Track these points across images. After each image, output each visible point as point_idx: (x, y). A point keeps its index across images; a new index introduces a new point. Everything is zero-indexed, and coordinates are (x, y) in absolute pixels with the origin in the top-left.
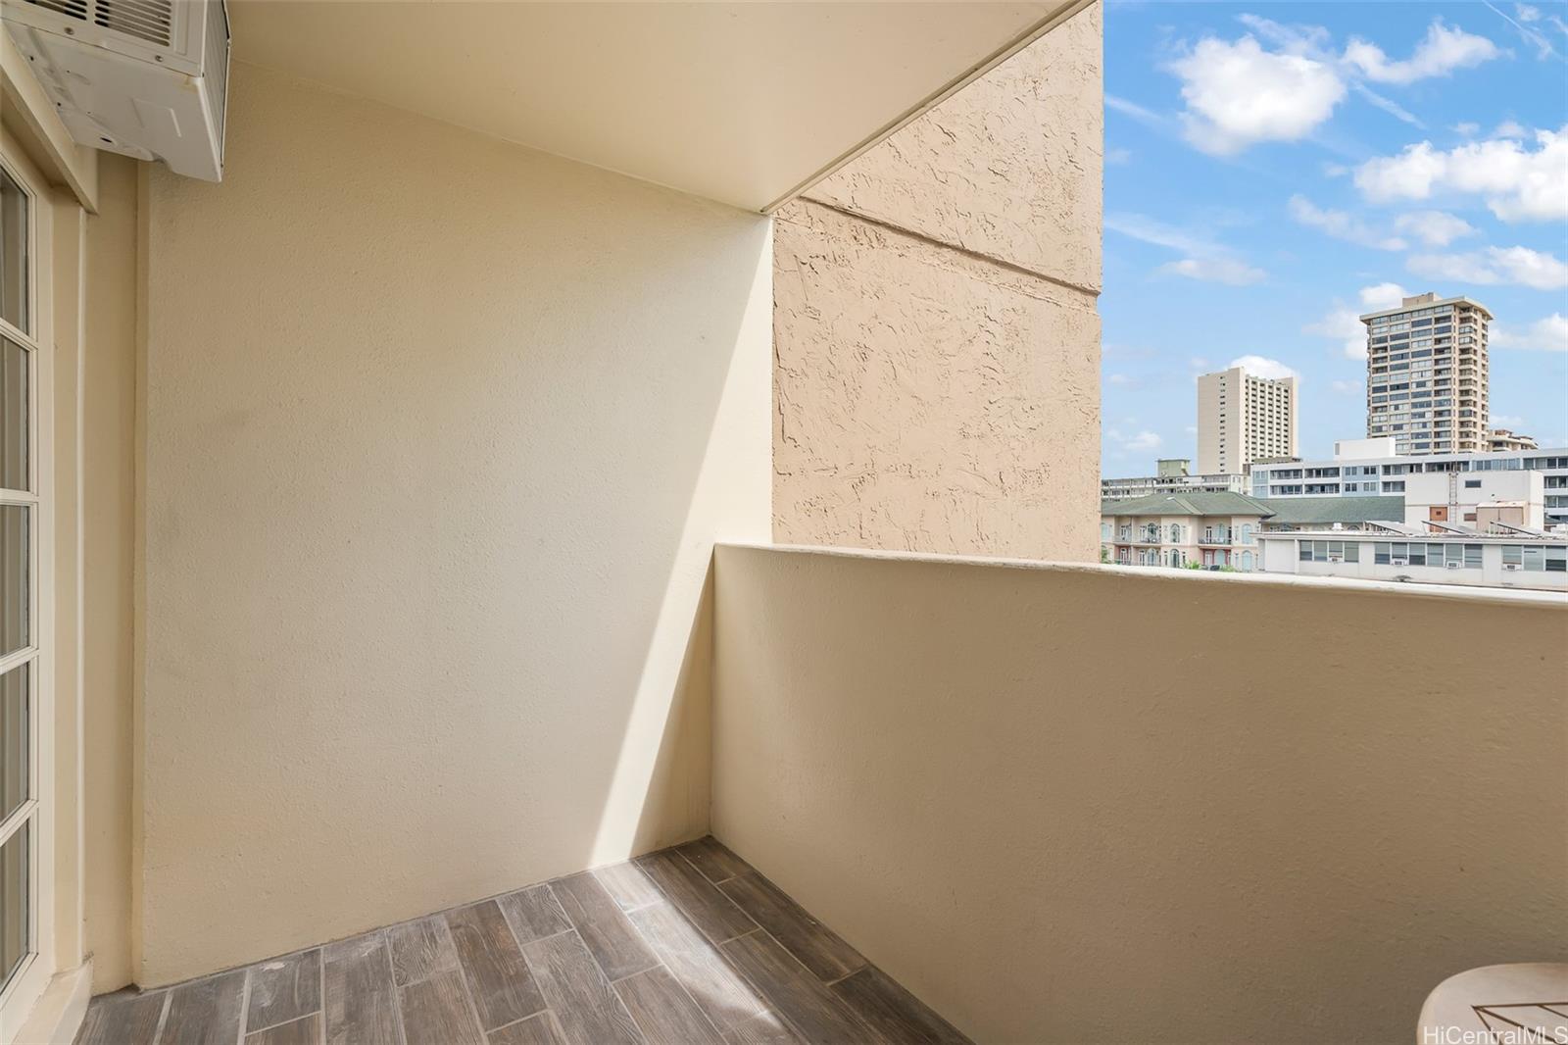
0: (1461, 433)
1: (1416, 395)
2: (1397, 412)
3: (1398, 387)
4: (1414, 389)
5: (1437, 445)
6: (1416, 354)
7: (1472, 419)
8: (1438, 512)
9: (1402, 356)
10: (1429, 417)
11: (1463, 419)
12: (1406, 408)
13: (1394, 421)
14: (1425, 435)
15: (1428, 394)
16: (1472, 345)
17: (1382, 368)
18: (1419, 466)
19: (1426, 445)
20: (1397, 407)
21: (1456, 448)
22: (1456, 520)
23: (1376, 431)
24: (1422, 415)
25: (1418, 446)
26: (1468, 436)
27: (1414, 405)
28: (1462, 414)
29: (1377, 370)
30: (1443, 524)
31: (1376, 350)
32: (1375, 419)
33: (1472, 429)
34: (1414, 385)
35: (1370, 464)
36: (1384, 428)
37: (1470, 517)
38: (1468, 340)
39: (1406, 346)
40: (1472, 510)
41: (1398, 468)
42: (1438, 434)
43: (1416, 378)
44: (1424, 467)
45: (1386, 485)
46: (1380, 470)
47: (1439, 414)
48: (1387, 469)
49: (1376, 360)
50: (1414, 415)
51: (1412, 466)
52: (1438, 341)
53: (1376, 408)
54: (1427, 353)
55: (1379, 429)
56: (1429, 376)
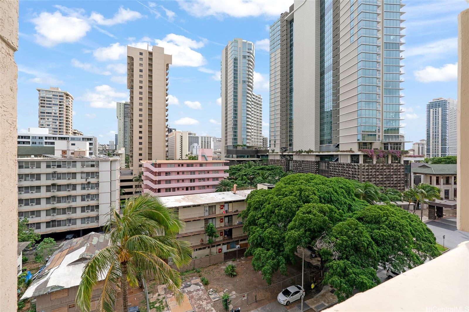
0: (66, 129)
1: (54, 116)
2: (48, 120)
3: (48, 113)
4: (53, 114)
5: (60, 132)
6: (54, 104)
7: (69, 125)
8: (64, 152)
9: (50, 104)
10: (57, 123)
11: (66, 125)
12: (51, 120)
13: (47, 123)
14: (56, 129)
15: (57, 117)
16: (69, 105)
17: (43, 106)
18: (56, 138)
19: (57, 132)
20: (48, 119)
21: (65, 133)
22: (69, 154)
23: (42, 126)
24: (56, 123)
25: (54, 131)
26: (68, 130)
27: (53, 119)
28: (66, 124)
29: (42, 106)
30: (65, 155)
31: (42, 100)
32: (41, 122)
33: (69, 128)
34: (53, 113)
35: (41, 136)
36: (44, 125)
37: (72, 153)
38: (68, 104)
39: (51, 101)
40: (73, 152)
41: (50, 138)
42: (60, 129)
43: (54, 111)
44: (57, 138)
45: (46, 143)
46: (44, 138)
47: (60, 123)
48: (46, 138)
49: (41, 103)
50: (53, 122)
51: (54, 137)
52: (60, 102)
53: (41, 119)
54: (57, 105)
55: (42, 125)
56: (58, 112)
